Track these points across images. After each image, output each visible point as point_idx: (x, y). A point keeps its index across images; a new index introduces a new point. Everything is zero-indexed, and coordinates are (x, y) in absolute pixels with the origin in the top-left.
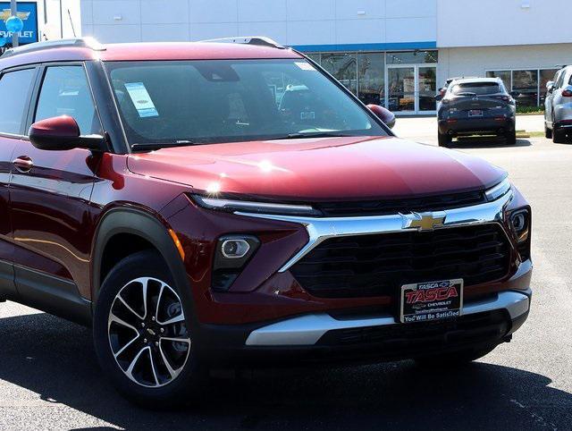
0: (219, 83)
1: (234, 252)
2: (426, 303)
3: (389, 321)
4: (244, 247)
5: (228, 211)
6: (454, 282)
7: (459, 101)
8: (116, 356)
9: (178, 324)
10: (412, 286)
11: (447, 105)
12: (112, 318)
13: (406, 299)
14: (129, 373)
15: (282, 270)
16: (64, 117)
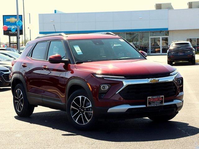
0: (98, 45)
1: (104, 89)
2: (154, 102)
3: (144, 106)
4: (107, 87)
5: (103, 78)
6: (161, 96)
7: (175, 50)
8: (73, 117)
9: (89, 108)
10: (150, 97)
11: (171, 51)
12: (72, 107)
13: (149, 100)
14: (76, 121)
15: (117, 93)
16: (57, 55)
